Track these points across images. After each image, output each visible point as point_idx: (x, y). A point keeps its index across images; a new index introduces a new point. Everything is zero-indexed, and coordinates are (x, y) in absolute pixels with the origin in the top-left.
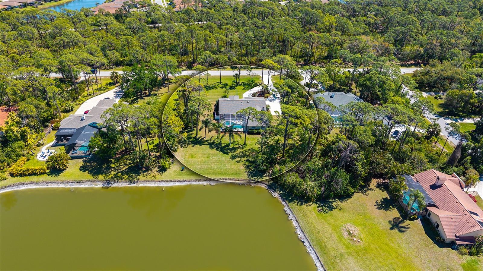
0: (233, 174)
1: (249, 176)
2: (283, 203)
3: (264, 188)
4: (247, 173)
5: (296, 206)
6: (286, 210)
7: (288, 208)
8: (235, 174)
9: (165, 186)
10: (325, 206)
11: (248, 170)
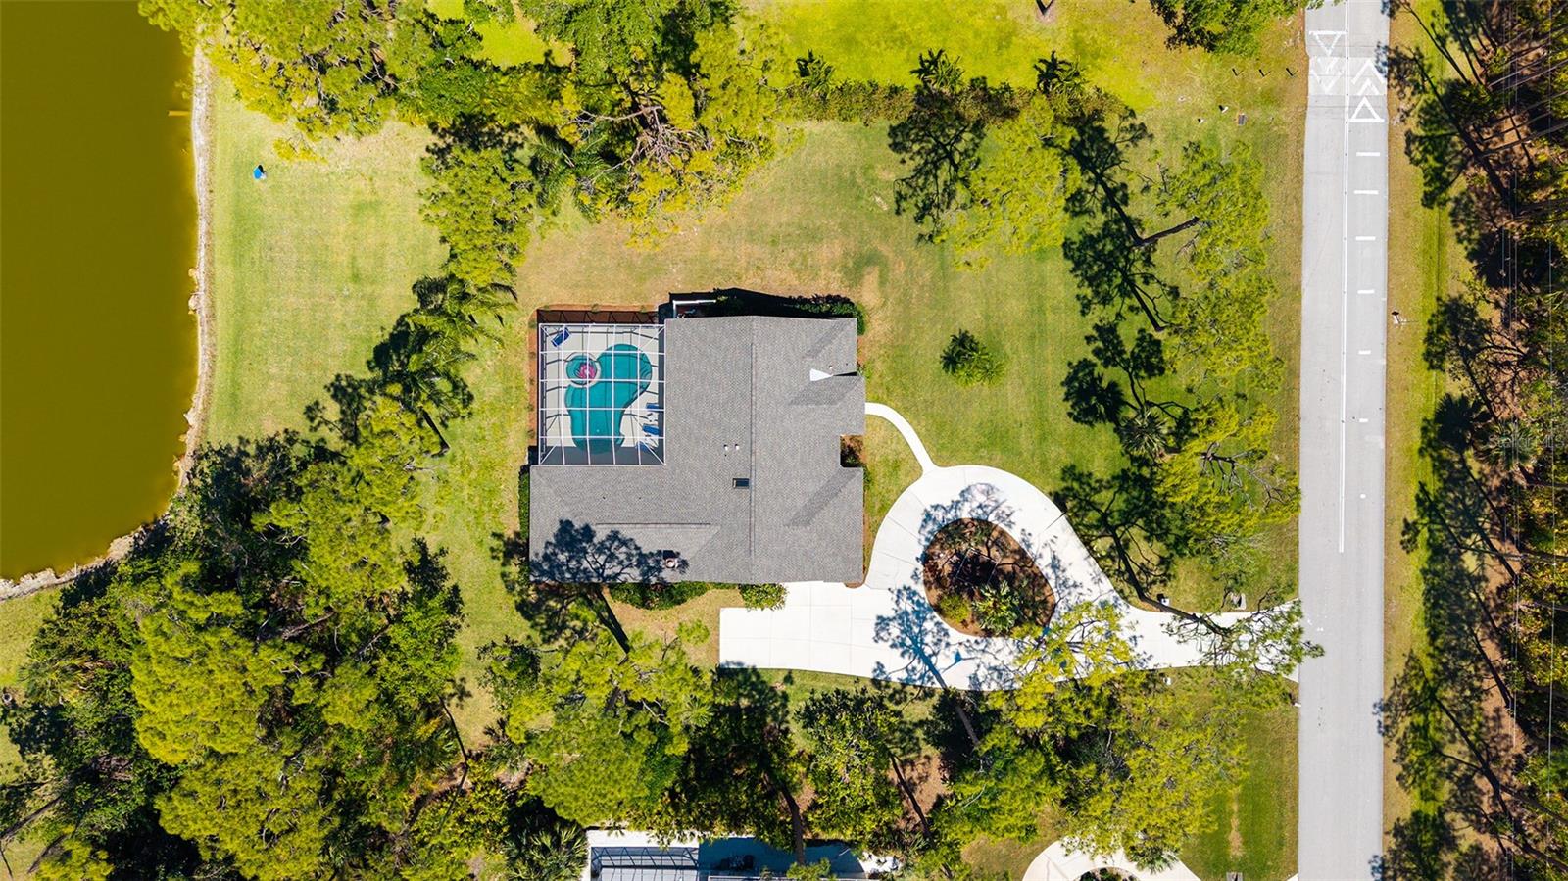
0: (236, 384)
1: (218, 453)
2: (76, 572)
3: (164, 510)
4: (235, 444)
5: (41, 616)
6: (41, 576)
7: (43, 583)
8: (234, 396)
9: (190, 116)
10: (34, 721)
11: (251, 449)
